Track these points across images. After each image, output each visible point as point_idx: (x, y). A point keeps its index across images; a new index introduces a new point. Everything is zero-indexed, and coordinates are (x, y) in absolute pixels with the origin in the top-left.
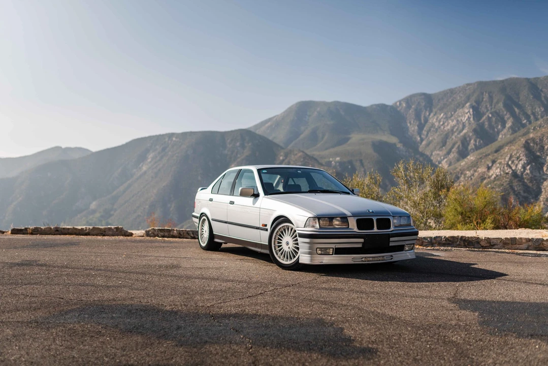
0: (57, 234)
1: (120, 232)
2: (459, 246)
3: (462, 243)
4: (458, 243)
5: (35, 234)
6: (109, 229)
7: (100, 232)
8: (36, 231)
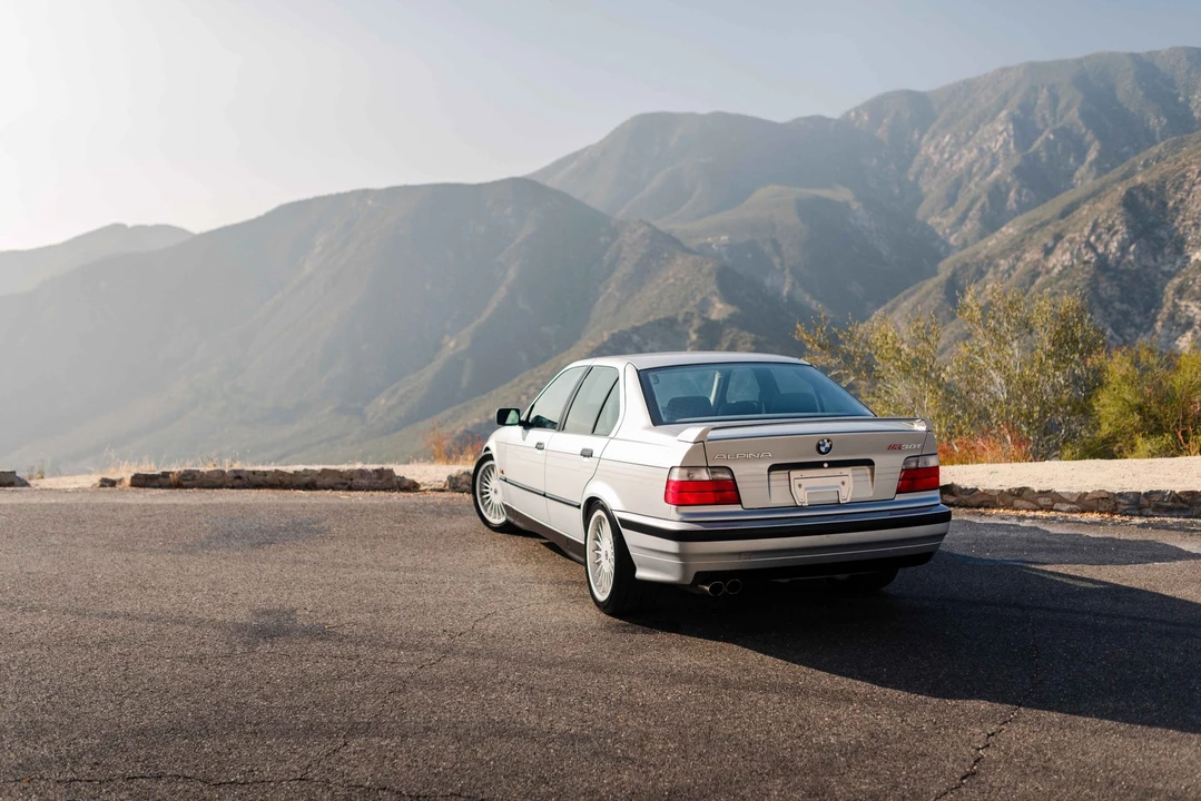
0: (238, 488)
1: (385, 481)
5: (186, 487)
6: (362, 473)
7: (340, 480)
8: (189, 477)
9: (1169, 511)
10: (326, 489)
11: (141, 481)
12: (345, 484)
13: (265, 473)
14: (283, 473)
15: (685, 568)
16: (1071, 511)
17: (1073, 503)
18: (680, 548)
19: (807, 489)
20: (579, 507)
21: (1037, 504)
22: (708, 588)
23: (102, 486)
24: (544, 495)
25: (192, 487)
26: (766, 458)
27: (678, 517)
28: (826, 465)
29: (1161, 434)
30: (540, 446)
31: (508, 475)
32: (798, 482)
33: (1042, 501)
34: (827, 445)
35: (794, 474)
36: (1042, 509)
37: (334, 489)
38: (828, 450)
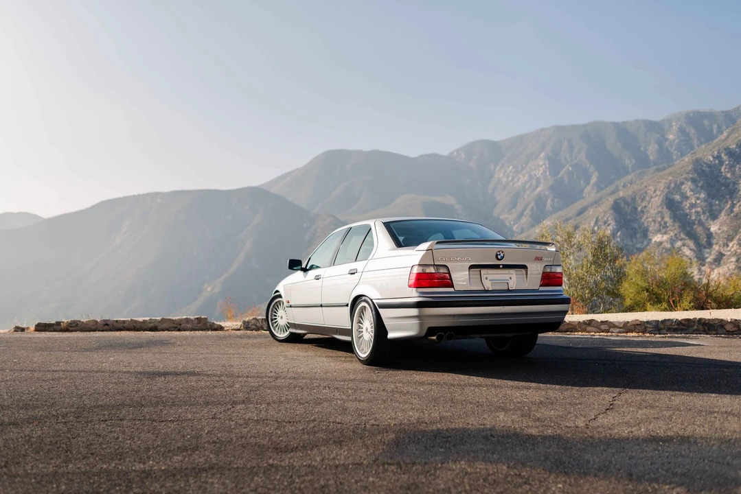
0: (106, 331)
1: (202, 324)
2: (697, 332)
3: (701, 327)
4: (695, 327)
5: (72, 331)
6: (187, 320)
7: (172, 325)
8: (74, 325)
9: (676, 331)
10: (163, 330)
11: (41, 327)
12: (176, 328)
13: (124, 322)
14: (136, 322)
15: (421, 325)
16: (620, 332)
17: (621, 328)
18: (419, 312)
19: (490, 280)
20: (347, 305)
21: (600, 329)
22: (435, 338)
23: (15, 331)
24: (321, 306)
25: (76, 331)
26: (468, 261)
27: (417, 295)
28: (501, 266)
29: (661, 302)
30: (317, 278)
31: (292, 303)
32: (485, 276)
33: (603, 327)
34: (502, 255)
35: (484, 271)
36: (603, 332)
37: (169, 331)
38: (502, 258)
